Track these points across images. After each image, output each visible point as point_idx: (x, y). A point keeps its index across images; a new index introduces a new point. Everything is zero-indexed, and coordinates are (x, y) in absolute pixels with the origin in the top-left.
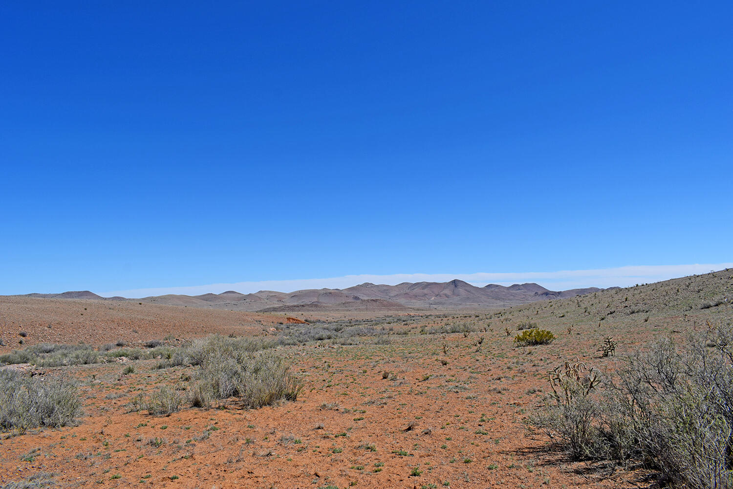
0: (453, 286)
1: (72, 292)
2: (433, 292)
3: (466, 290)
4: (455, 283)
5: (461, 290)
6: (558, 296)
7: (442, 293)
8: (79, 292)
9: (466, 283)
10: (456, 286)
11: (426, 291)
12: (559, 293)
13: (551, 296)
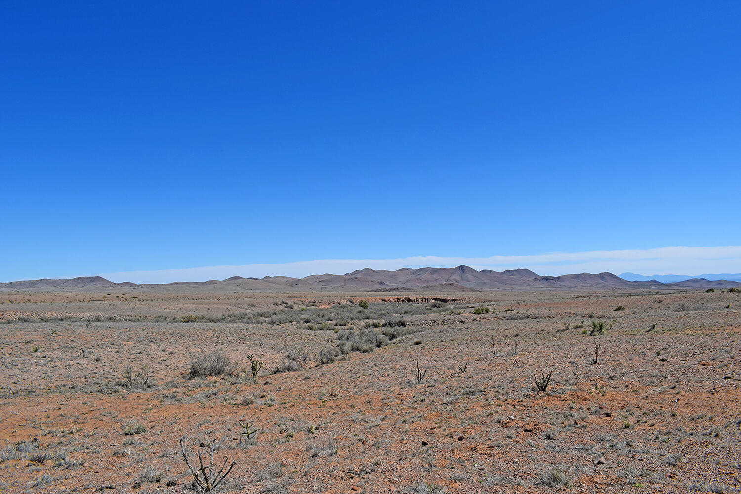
0: (461, 272)
1: (83, 278)
2: (442, 277)
3: (473, 275)
4: (462, 268)
5: (469, 275)
6: (558, 281)
7: (451, 278)
8: (90, 277)
9: (473, 269)
10: (463, 272)
11: (436, 276)
12: (559, 278)
13: (551, 281)
